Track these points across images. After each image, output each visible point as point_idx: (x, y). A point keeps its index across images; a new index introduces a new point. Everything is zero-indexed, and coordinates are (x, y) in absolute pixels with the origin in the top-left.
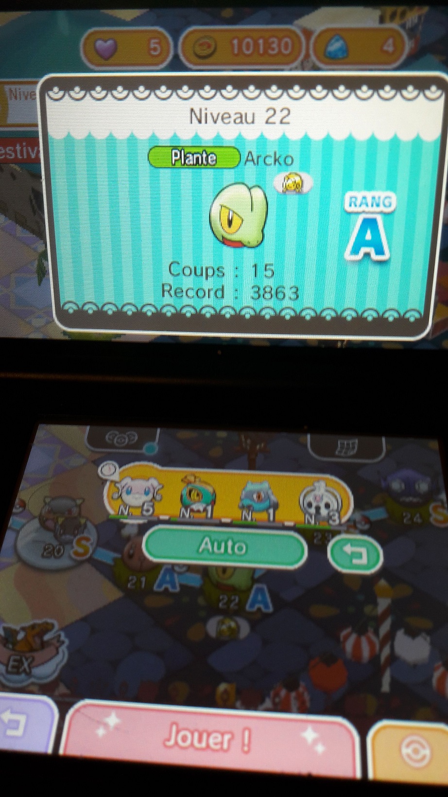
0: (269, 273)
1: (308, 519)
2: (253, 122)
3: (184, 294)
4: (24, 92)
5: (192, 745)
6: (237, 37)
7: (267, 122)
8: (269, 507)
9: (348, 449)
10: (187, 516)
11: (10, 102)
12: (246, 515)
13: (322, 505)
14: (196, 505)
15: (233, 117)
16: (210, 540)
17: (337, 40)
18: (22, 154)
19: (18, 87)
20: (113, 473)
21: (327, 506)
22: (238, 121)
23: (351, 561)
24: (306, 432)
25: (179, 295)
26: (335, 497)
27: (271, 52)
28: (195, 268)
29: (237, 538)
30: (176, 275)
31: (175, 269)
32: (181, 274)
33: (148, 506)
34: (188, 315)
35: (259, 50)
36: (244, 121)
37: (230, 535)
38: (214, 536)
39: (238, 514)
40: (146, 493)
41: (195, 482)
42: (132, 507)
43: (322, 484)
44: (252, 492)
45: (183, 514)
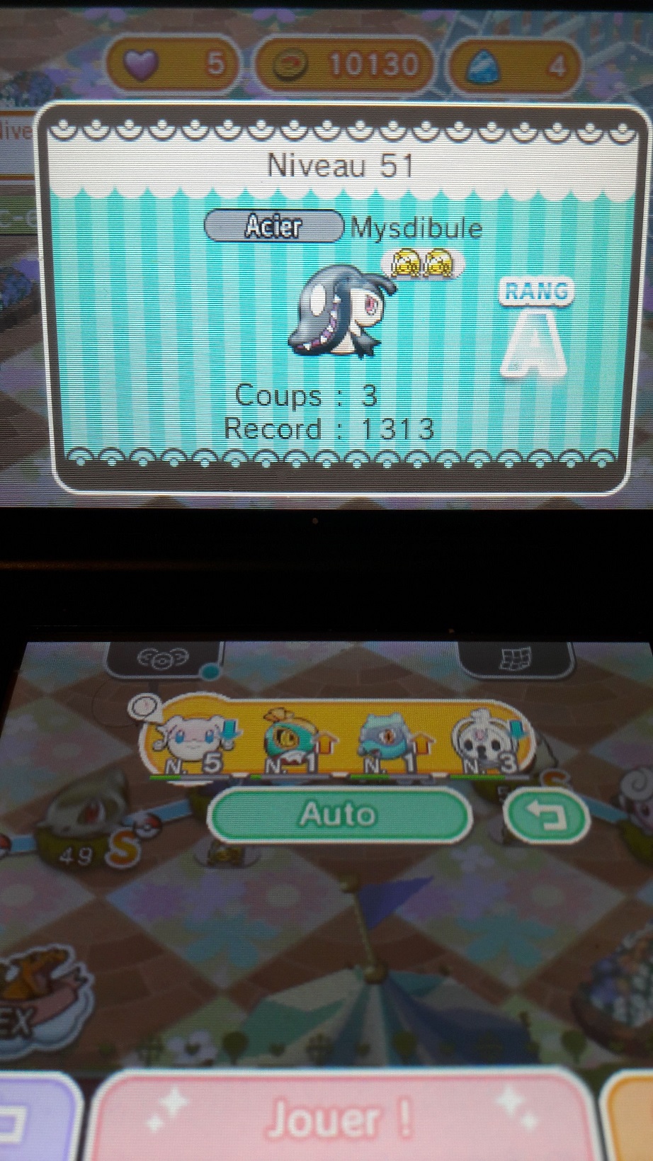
2: (362, 174)
3: (259, 433)
4: (13, 128)
5: (314, 1133)
9: (517, 661)
10: (277, 771)
12: (371, 765)
14: (291, 753)
15: (333, 166)
16: (318, 806)
17: (484, 57)
19: (3, 119)
20: (153, 711)
22: (340, 172)
23: (542, 825)
24: (450, 639)
25: (251, 434)
27: (387, 73)
28: (277, 392)
29: (359, 800)
30: (248, 404)
31: (246, 395)
32: (255, 401)
33: (213, 758)
34: (266, 465)
35: (370, 69)
36: (349, 172)
37: (347, 797)
38: (323, 800)
39: (357, 764)
40: (209, 739)
41: (285, 718)
42: (186, 761)
43: (485, 714)
44: (377, 730)
45: (271, 769)
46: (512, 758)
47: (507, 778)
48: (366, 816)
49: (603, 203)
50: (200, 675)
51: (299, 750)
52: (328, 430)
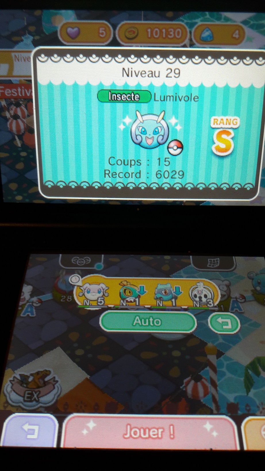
0: (167, 163)
1: (195, 304)
2: (159, 76)
3: (117, 176)
4: (23, 57)
5: (140, 436)
6: (150, 28)
7: (167, 77)
8: (172, 298)
9: (214, 264)
10: (125, 305)
11: (14, 62)
12: (159, 303)
13: (203, 296)
14: (129, 298)
15: (148, 73)
16: (140, 318)
17: (207, 31)
18: (21, 93)
19: (19, 54)
21: (206, 296)
22: (150, 75)
23: (223, 327)
24: (190, 255)
25: (114, 176)
26: (210, 291)
27: (169, 37)
28: (124, 160)
29: (155, 316)
30: (113, 165)
31: (112, 161)
32: (116, 164)
33: (101, 299)
34: (120, 188)
35: (163, 35)
36: (153, 76)
37: (150, 315)
38: (142, 316)
39: (154, 303)
40: (99, 292)
41: (127, 285)
42: (91, 300)
43: (202, 284)
44: (161, 290)
45: (122, 304)
46: (212, 301)
47: (210, 308)
48: (158, 322)
49: (252, 88)
50: (95, 268)
51: (133, 297)
52: (144, 175)
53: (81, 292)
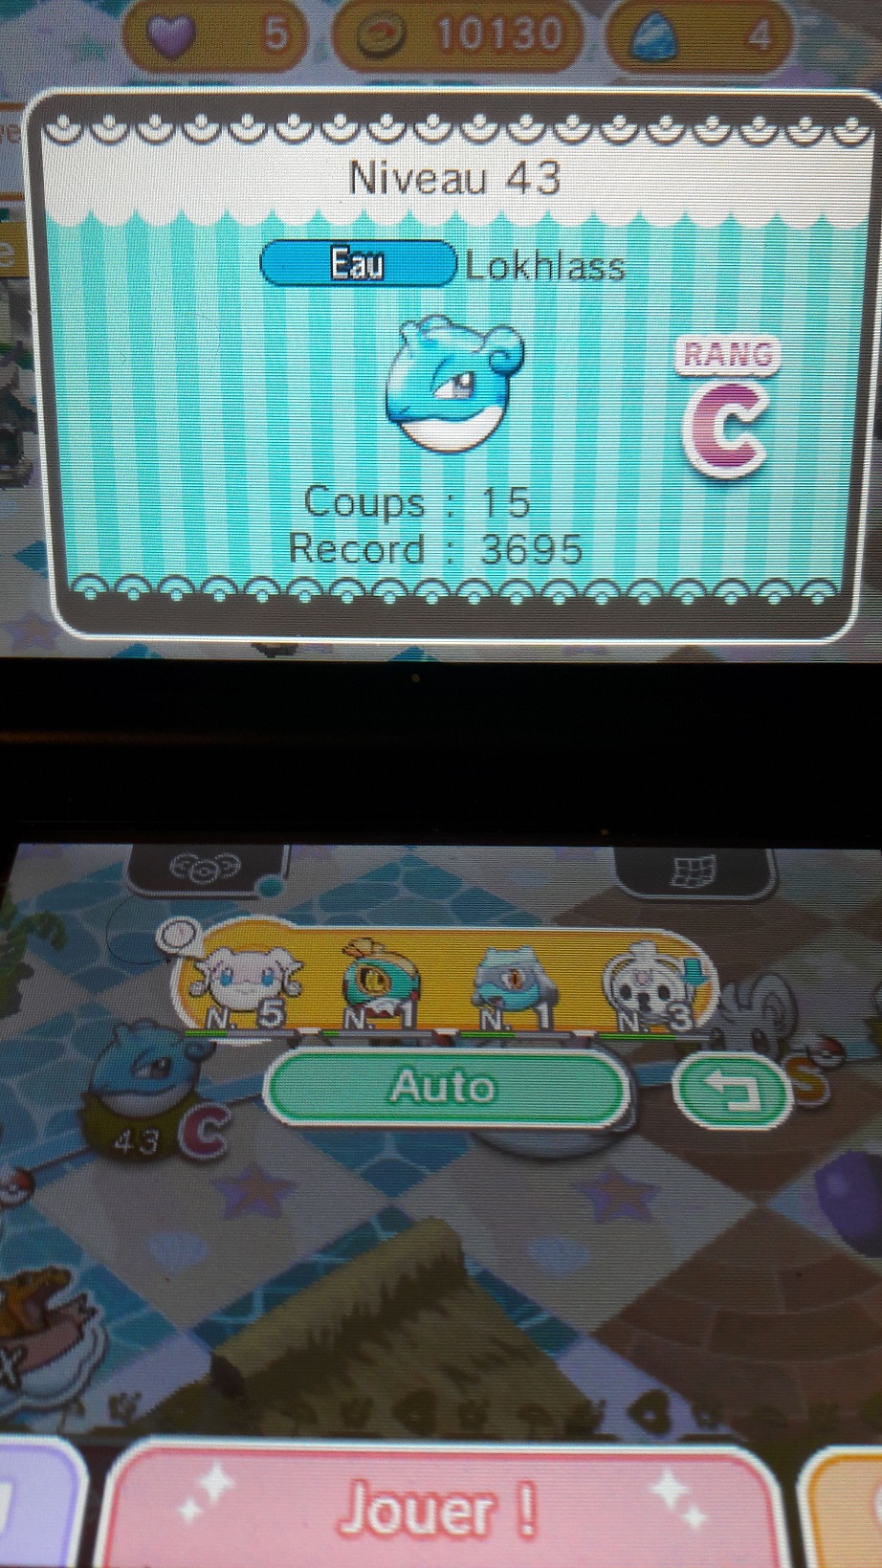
0: (519, 507)
2: (483, 190)
3: (338, 554)
5: (404, 1528)
6: (449, 17)
8: (540, 1001)
9: (695, 875)
14: (381, 1000)
15: (442, 179)
16: (415, 1076)
17: (655, 23)
20: (190, 941)
22: (452, 187)
23: (727, 1106)
24: (604, 843)
25: (327, 556)
27: (519, 45)
28: (362, 497)
29: (472, 1067)
30: (322, 515)
31: (319, 500)
32: (332, 510)
33: (272, 1006)
34: (348, 600)
35: (494, 40)
36: (463, 188)
37: (455, 1062)
38: (422, 1066)
39: (471, 1017)
40: (267, 980)
41: (373, 952)
42: (235, 1011)
43: (650, 947)
44: (499, 970)
45: (351, 1022)
46: (686, 1009)
47: (678, 1038)
48: (482, 1090)
49: (822, 229)
50: (256, 892)
51: (391, 996)
52: (434, 552)
53: (199, 981)
